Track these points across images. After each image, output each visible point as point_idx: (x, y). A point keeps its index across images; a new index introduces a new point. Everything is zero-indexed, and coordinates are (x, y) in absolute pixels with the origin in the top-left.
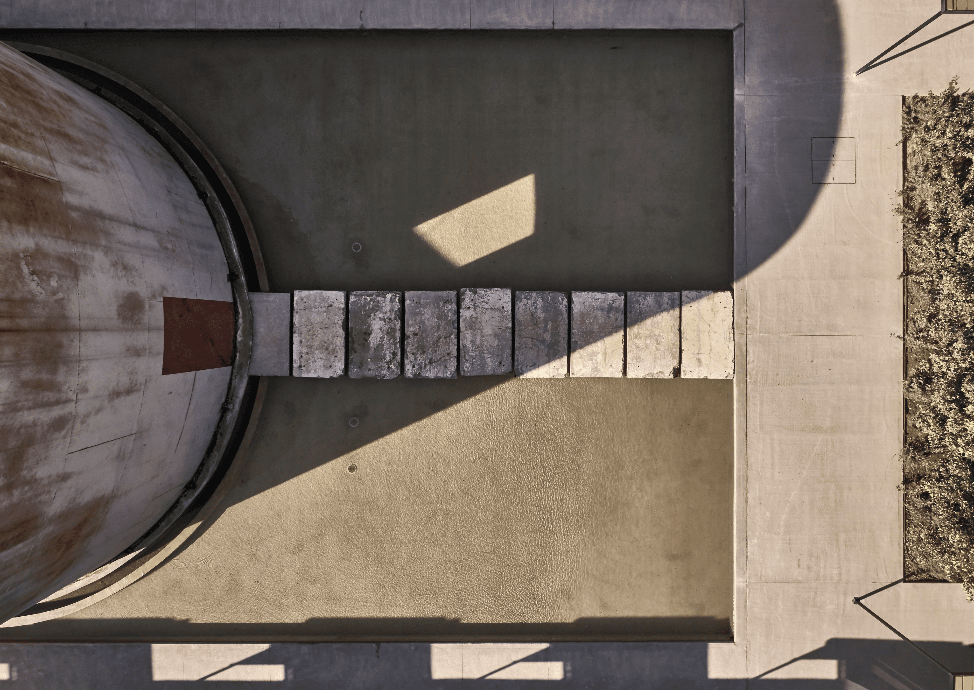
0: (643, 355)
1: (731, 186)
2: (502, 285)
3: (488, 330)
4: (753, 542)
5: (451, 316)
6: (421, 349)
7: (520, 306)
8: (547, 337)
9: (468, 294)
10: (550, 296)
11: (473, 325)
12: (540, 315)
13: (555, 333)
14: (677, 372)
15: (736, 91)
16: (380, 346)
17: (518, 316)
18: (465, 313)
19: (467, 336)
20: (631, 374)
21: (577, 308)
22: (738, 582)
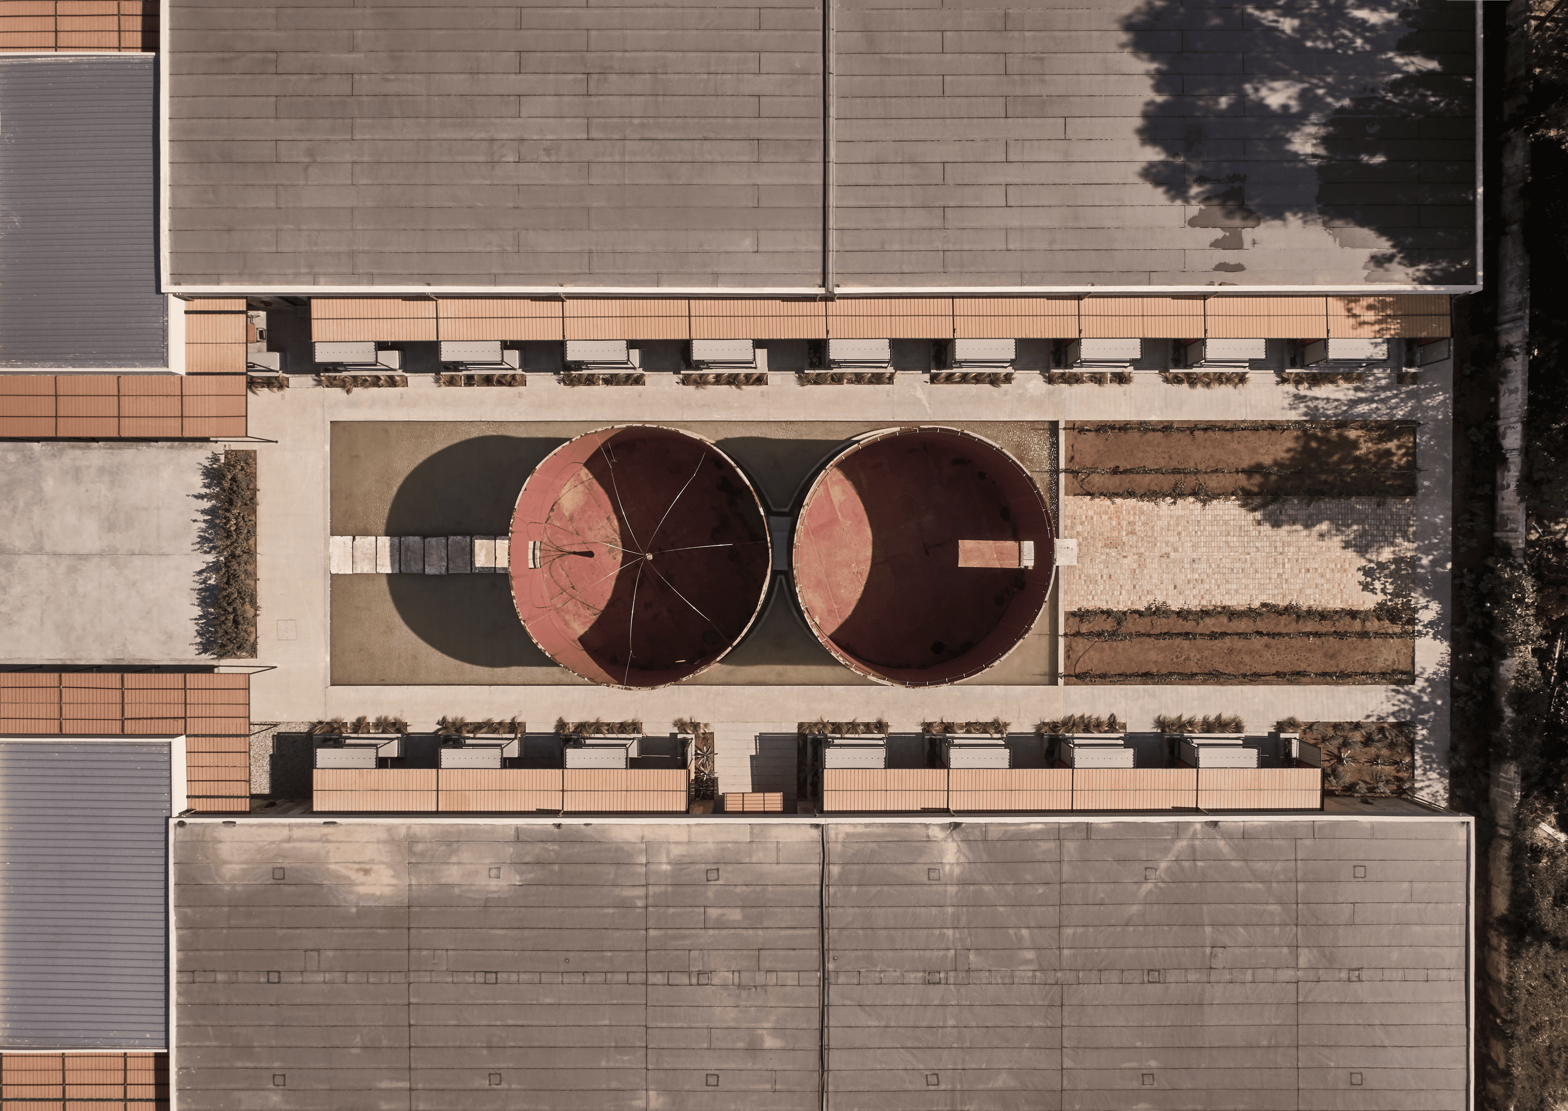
0: (368, 546)
1: (331, 619)
2: (429, 576)
3: (435, 556)
4: (321, 467)
5: (450, 562)
6: (463, 549)
7: (421, 567)
8: (409, 554)
9: (443, 572)
10: (409, 571)
11: (441, 559)
12: (412, 563)
13: (406, 555)
14: (354, 539)
15: (329, 659)
16: (481, 550)
17: (422, 563)
18: (444, 564)
19: (444, 554)
20: (374, 538)
21: (397, 566)
22: (327, 448)
